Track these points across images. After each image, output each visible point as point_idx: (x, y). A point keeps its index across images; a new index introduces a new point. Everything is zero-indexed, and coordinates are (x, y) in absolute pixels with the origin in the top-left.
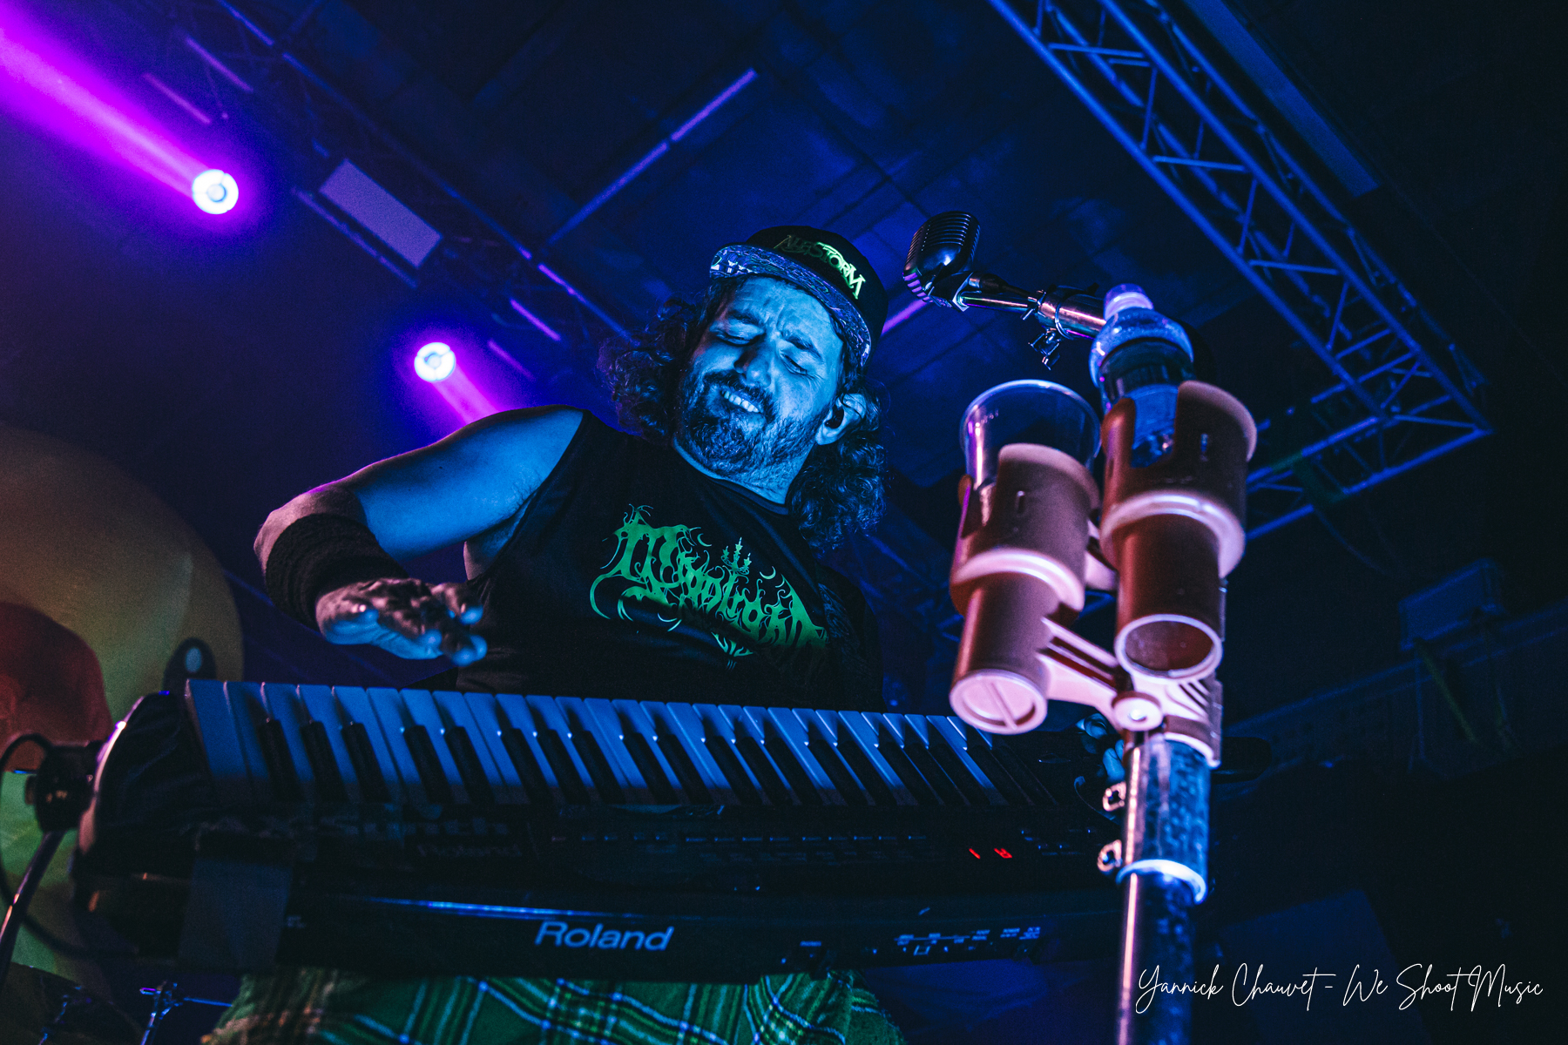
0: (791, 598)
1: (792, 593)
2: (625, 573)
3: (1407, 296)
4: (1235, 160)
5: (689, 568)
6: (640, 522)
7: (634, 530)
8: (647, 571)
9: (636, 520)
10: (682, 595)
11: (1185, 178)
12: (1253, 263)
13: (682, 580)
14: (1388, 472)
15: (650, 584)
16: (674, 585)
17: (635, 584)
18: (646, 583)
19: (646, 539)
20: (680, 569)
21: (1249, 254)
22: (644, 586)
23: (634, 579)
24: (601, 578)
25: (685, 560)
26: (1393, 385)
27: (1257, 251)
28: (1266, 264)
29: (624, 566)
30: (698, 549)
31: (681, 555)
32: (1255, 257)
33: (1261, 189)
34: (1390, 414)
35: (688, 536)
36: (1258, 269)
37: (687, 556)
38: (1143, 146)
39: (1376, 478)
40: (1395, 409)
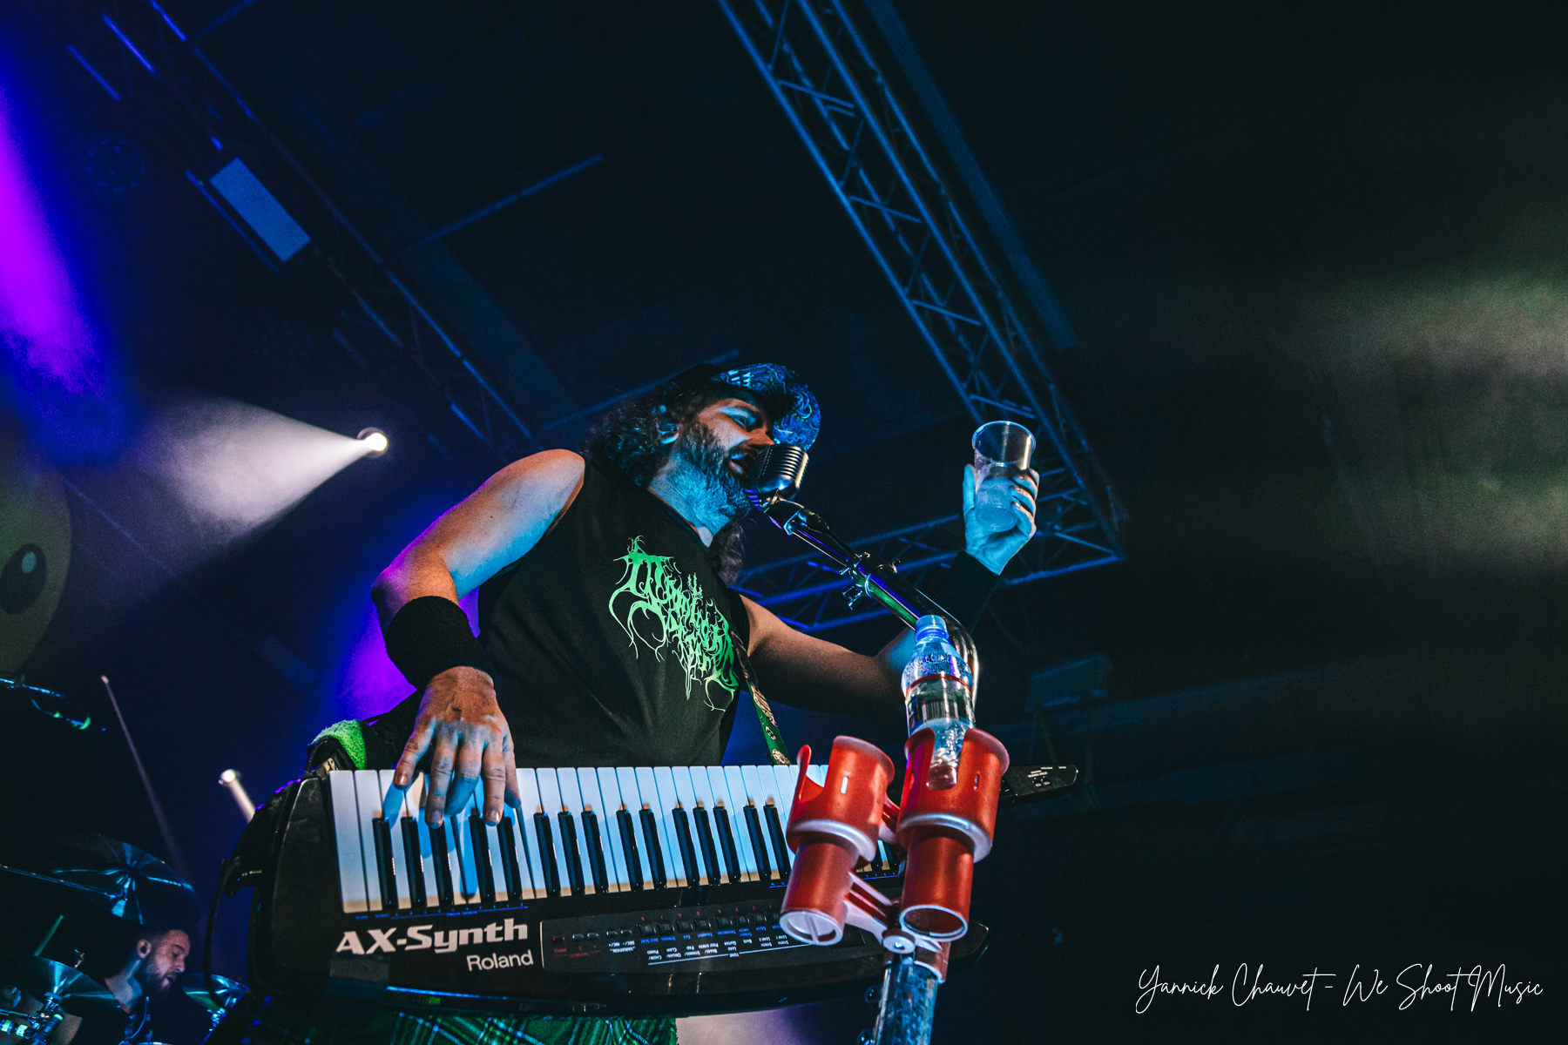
0: (722, 622)
1: (723, 618)
2: (633, 591)
3: (1084, 442)
4: (977, 316)
5: (673, 588)
6: (639, 551)
7: (635, 558)
8: (648, 589)
9: (636, 550)
10: (670, 609)
11: (935, 321)
12: (973, 397)
13: (669, 598)
14: (1042, 574)
15: (650, 598)
16: (665, 602)
17: (640, 599)
18: (648, 598)
19: (645, 564)
20: (668, 589)
21: (971, 389)
22: (646, 600)
23: (639, 595)
24: (616, 593)
25: (670, 583)
26: (1060, 509)
27: (978, 386)
28: (982, 399)
29: (631, 585)
30: (675, 575)
31: (667, 579)
32: (975, 393)
33: (991, 342)
34: (1052, 530)
35: (668, 564)
36: (976, 403)
37: (670, 579)
38: (907, 290)
39: (1032, 577)
40: (1057, 527)
